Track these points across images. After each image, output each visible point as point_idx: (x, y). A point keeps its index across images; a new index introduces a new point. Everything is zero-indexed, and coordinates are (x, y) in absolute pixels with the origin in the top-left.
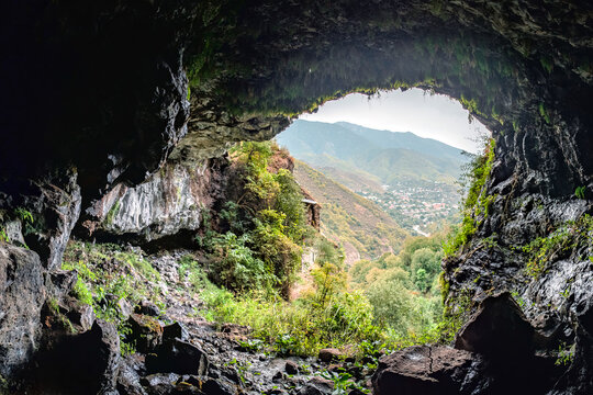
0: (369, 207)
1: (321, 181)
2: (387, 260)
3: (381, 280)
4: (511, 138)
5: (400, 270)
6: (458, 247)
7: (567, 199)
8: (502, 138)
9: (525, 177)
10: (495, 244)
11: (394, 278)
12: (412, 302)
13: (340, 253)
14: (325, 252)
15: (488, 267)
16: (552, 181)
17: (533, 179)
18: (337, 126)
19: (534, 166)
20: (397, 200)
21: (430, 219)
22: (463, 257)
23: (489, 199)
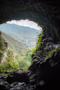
0: (19, 43)
1: (8, 37)
2: (23, 54)
3: (21, 59)
4: (46, 30)
5: (25, 57)
6: (34, 52)
7: (57, 44)
8: (44, 30)
9: (48, 38)
10: (42, 52)
11: (24, 58)
12: (28, 63)
13: (12, 53)
14: (9, 53)
15: (40, 56)
16: (54, 40)
17: (50, 39)
18: (12, 24)
19: (50, 37)
20: (25, 42)
21: (32, 46)
22: (35, 54)
23: (41, 43)
